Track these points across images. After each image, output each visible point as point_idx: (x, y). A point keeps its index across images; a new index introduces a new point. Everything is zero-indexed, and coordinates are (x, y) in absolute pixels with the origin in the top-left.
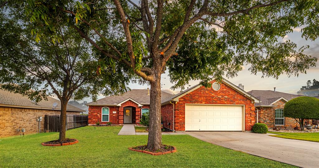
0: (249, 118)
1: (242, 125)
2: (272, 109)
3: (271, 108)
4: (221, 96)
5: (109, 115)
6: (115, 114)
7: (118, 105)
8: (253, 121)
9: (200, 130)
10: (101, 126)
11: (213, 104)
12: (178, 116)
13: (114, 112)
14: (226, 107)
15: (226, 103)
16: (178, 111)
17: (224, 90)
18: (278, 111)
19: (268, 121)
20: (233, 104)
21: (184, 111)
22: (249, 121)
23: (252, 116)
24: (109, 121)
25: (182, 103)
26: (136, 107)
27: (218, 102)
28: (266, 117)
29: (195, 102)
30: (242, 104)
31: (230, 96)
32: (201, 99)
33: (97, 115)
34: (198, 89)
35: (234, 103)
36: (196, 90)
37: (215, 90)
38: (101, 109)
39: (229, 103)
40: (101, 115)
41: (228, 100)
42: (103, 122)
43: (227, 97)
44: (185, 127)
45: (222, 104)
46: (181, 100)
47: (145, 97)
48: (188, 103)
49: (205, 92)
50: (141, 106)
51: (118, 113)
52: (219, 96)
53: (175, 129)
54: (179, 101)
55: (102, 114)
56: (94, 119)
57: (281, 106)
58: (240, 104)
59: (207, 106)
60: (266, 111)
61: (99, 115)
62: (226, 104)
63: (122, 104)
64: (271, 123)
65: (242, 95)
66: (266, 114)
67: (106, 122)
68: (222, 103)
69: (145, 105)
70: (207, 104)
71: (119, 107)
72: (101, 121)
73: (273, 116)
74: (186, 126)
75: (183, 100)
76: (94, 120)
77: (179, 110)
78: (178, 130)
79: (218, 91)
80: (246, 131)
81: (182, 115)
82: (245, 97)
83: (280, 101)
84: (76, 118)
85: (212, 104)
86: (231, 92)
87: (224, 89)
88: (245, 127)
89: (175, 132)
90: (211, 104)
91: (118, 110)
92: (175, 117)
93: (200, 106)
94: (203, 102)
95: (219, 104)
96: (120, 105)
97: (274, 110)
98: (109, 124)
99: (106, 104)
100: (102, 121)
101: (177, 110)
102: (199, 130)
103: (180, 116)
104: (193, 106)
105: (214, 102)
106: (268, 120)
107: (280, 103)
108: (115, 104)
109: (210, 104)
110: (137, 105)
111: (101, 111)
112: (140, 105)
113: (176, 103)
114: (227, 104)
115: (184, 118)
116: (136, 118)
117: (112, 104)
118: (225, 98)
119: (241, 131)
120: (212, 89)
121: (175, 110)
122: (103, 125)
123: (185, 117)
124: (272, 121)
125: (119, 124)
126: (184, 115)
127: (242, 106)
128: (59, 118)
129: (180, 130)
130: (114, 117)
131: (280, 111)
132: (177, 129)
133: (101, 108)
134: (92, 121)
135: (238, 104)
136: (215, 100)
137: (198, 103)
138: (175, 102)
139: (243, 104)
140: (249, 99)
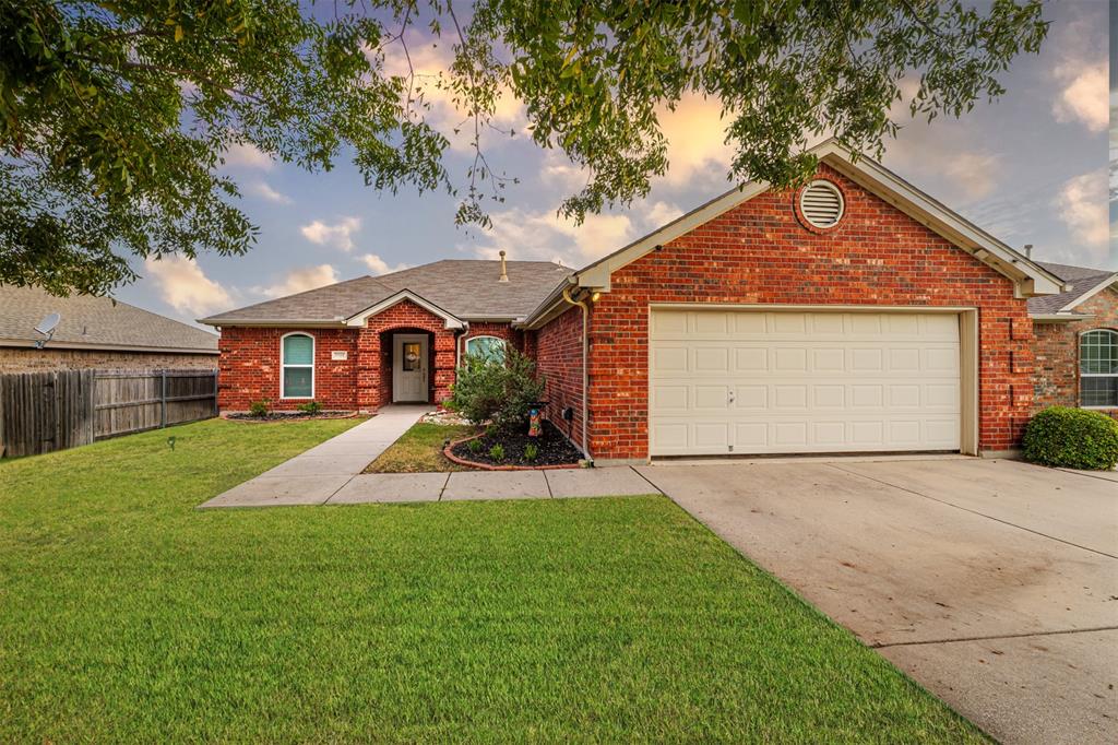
0: (1004, 381)
1: (958, 418)
2: (1066, 333)
3: (1060, 325)
4: (847, 261)
5: (313, 366)
6: (343, 363)
7: (353, 323)
8: (1022, 398)
9: (731, 447)
10: (275, 418)
11: (807, 302)
12: (608, 377)
13: (339, 356)
14: (876, 319)
15: (875, 297)
16: (608, 347)
17: (867, 223)
18: (1094, 340)
19: (1051, 390)
20: (914, 302)
21: (644, 343)
22: (1003, 397)
23: (1018, 371)
24: (313, 397)
25: (630, 299)
26: (434, 330)
27: (832, 290)
28: (1038, 369)
29: (703, 295)
30: (963, 304)
31: (894, 262)
32: (734, 278)
33: (257, 371)
34: (723, 216)
35: (919, 298)
36: (711, 225)
37: (816, 223)
38: (277, 344)
39: (891, 295)
40: (276, 368)
41: (885, 280)
42: (287, 402)
43: (881, 262)
44: (646, 437)
45: (857, 302)
46: (627, 280)
47: (484, 291)
48: (663, 299)
49: (759, 236)
50: (459, 325)
51: (353, 358)
52: (839, 261)
53: (592, 449)
54: (614, 285)
55: (282, 366)
56: (245, 385)
57: (1109, 315)
58: (949, 304)
59: (771, 319)
60: (1039, 344)
61: (266, 368)
62: (874, 302)
63: (371, 320)
64: (1061, 400)
65: (962, 252)
66: (1039, 358)
67: (302, 401)
68: (854, 296)
69: (483, 324)
70: (772, 301)
71: (356, 331)
72: (277, 394)
73: (1071, 365)
74: (652, 431)
75: (636, 281)
76: (247, 391)
77: (610, 341)
78: (607, 456)
79: (831, 231)
80: (985, 453)
81: (632, 366)
82: (976, 261)
83: (1102, 292)
84: (168, 385)
85: (802, 302)
86: (903, 239)
87: (863, 217)
88: (981, 430)
89: (591, 465)
90: (795, 302)
91: (355, 346)
92: (590, 376)
93: (732, 318)
94: (751, 290)
95: (839, 301)
96: (359, 322)
97: (1077, 336)
98: (312, 411)
99: (300, 320)
100: (282, 397)
101: (603, 338)
102: (728, 452)
103: (620, 372)
104: (692, 318)
105: (812, 290)
106: (1049, 384)
107: (1105, 302)
108: (337, 319)
109: (789, 301)
110: (442, 321)
111: (277, 349)
112: (451, 324)
113: (596, 297)
114: (883, 303)
115: (643, 383)
116: (437, 378)
117: (329, 317)
118: (871, 271)
119: (957, 452)
120: (799, 222)
121: (591, 340)
122: (287, 412)
123: (646, 377)
124: (1068, 391)
125: (357, 406)
126: (644, 367)
127: (959, 314)
128: (51, 385)
129: (620, 456)
130: (336, 375)
131: (1104, 340)
132: (603, 448)
133: (277, 339)
134: (235, 398)
135: (941, 304)
136: (816, 278)
137: (720, 302)
138: (589, 291)
139: (970, 303)
140: (1001, 276)
